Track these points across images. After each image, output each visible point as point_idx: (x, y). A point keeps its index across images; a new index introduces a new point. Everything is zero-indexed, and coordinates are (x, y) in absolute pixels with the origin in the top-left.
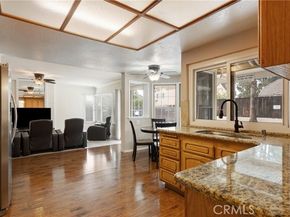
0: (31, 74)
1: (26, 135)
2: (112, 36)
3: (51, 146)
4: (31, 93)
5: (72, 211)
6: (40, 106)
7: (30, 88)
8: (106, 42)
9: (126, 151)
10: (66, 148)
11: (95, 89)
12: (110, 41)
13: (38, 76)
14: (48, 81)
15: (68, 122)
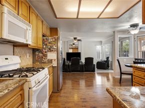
0: (72, 38)
1: (70, 64)
2: (100, 15)
3: (79, 69)
4: (74, 46)
5: (81, 99)
6: (76, 52)
7: (74, 44)
8: (98, 18)
9: (116, 77)
10: (86, 71)
11: (101, 42)
12: (100, 17)
13: (75, 39)
14: (79, 40)
15: (86, 59)
